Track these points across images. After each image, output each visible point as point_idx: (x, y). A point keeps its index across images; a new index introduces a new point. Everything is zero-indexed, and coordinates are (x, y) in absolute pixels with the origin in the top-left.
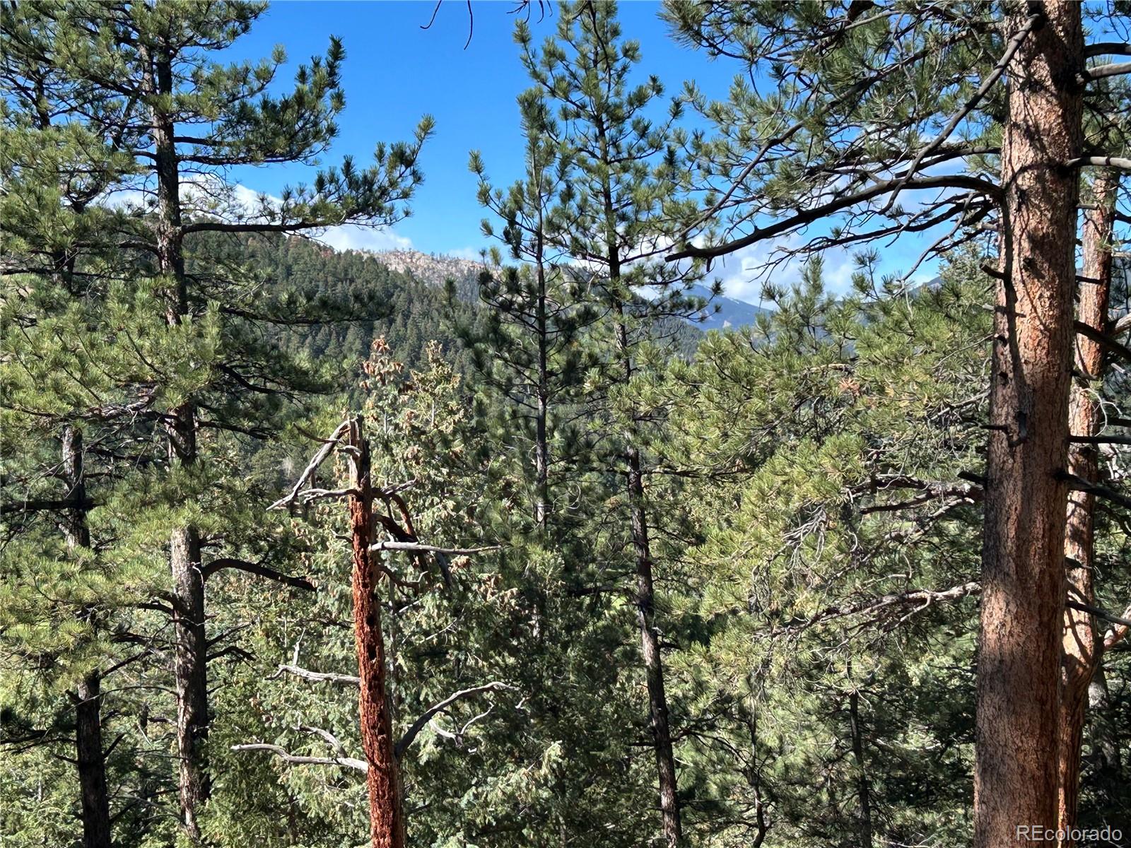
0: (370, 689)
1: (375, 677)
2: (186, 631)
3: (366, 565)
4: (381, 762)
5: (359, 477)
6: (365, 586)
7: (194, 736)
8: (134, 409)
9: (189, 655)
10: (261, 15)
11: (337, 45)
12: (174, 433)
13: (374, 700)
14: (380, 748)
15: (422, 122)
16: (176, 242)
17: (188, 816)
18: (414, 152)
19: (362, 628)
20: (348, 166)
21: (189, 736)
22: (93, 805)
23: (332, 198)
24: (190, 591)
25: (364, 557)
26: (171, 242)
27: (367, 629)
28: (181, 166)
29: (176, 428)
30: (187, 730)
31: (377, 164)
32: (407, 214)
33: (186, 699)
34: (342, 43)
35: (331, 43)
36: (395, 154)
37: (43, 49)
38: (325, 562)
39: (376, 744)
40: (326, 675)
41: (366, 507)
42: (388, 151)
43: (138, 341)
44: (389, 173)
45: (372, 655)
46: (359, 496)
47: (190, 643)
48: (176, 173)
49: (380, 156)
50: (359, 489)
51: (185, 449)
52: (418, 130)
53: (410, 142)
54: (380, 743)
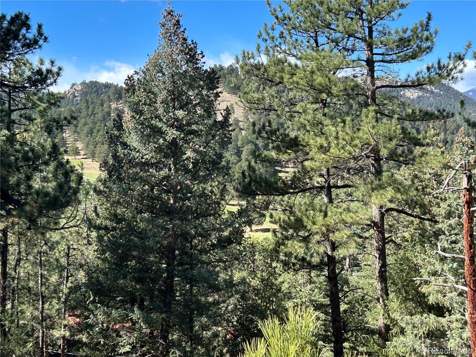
0: (470, 261)
1: (472, 257)
2: (379, 234)
3: (470, 215)
4: (474, 287)
5: (468, 183)
6: (469, 223)
7: (382, 272)
8: (365, 154)
9: (380, 243)
10: (407, 7)
11: (430, 15)
12: (373, 162)
13: (471, 265)
14: (473, 282)
15: (467, 44)
16: (374, 93)
17: (381, 300)
18: (464, 55)
19: (467, 238)
20: (439, 62)
21: (380, 272)
22: (334, 293)
23: (433, 74)
24: (380, 219)
25: (469, 213)
26: (372, 92)
27: (469, 239)
28: (376, 64)
29: (374, 160)
30: (380, 269)
31: (448, 60)
32: (462, 79)
33: (379, 258)
34: (432, 14)
35: (427, 14)
36: (456, 56)
37: (330, 24)
38: (440, 211)
39: (472, 281)
40: (452, 255)
41: (470, 194)
42: (453, 55)
43: (371, 131)
44: (454, 64)
45: (471, 248)
46: (468, 190)
47: (380, 238)
48: (374, 67)
49: (450, 57)
50: (468, 187)
51: (377, 168)
52: (466, 47)
53: (463, 52)
54: (473, 280)
